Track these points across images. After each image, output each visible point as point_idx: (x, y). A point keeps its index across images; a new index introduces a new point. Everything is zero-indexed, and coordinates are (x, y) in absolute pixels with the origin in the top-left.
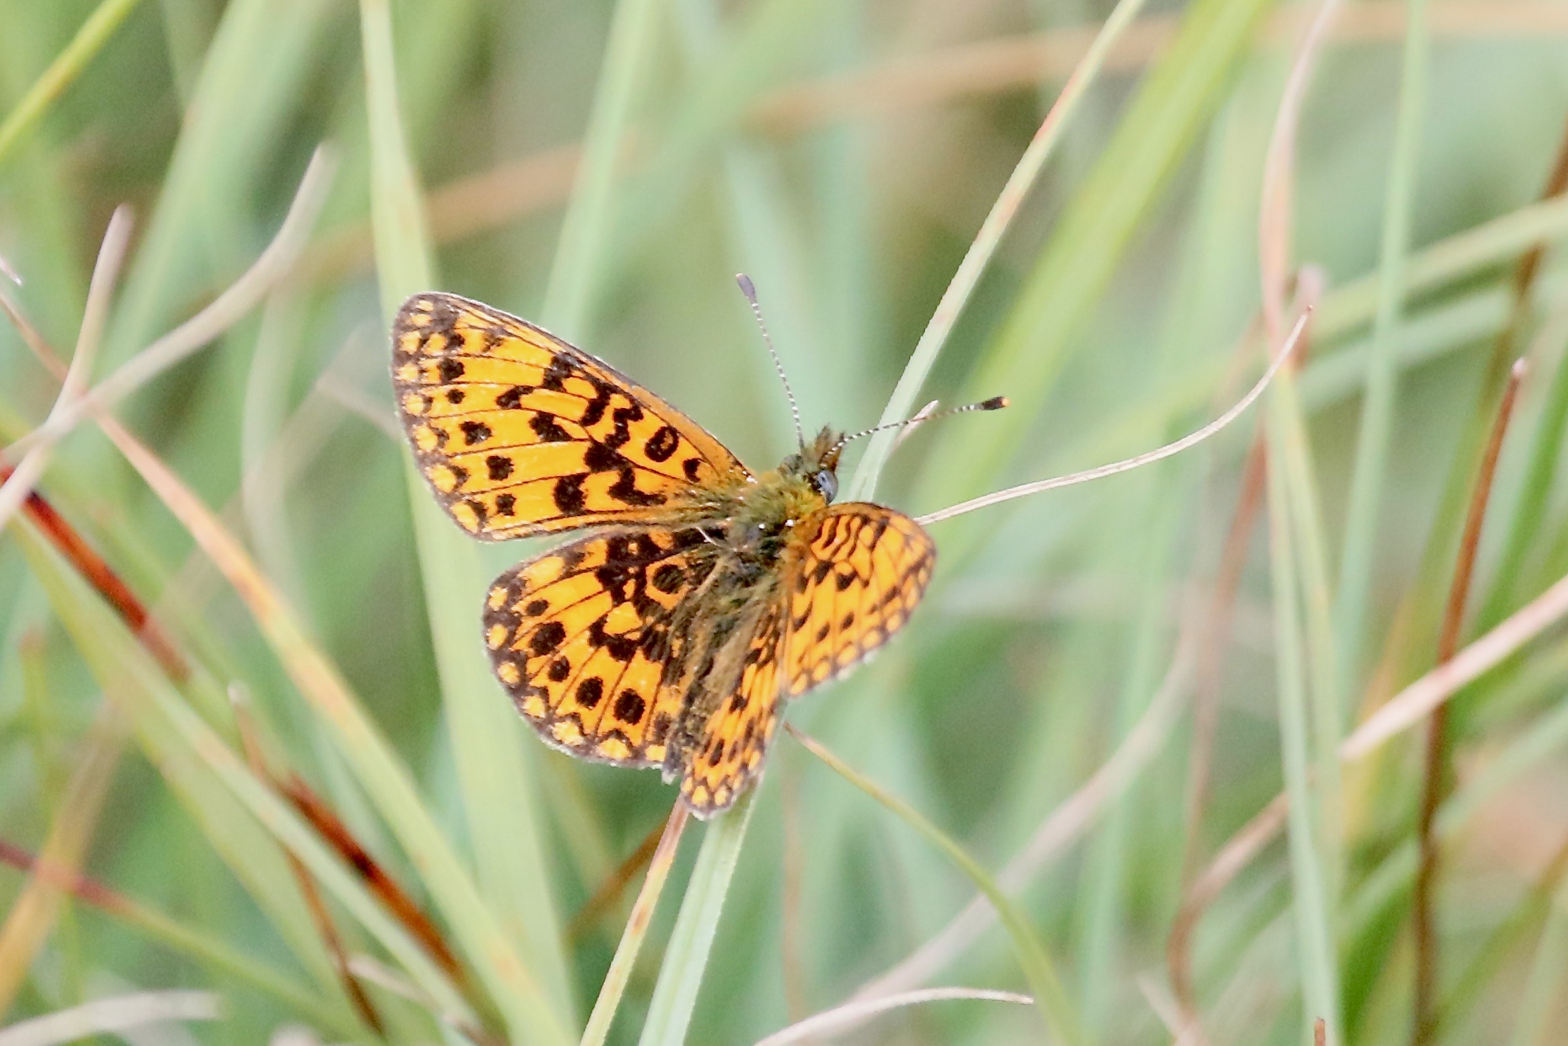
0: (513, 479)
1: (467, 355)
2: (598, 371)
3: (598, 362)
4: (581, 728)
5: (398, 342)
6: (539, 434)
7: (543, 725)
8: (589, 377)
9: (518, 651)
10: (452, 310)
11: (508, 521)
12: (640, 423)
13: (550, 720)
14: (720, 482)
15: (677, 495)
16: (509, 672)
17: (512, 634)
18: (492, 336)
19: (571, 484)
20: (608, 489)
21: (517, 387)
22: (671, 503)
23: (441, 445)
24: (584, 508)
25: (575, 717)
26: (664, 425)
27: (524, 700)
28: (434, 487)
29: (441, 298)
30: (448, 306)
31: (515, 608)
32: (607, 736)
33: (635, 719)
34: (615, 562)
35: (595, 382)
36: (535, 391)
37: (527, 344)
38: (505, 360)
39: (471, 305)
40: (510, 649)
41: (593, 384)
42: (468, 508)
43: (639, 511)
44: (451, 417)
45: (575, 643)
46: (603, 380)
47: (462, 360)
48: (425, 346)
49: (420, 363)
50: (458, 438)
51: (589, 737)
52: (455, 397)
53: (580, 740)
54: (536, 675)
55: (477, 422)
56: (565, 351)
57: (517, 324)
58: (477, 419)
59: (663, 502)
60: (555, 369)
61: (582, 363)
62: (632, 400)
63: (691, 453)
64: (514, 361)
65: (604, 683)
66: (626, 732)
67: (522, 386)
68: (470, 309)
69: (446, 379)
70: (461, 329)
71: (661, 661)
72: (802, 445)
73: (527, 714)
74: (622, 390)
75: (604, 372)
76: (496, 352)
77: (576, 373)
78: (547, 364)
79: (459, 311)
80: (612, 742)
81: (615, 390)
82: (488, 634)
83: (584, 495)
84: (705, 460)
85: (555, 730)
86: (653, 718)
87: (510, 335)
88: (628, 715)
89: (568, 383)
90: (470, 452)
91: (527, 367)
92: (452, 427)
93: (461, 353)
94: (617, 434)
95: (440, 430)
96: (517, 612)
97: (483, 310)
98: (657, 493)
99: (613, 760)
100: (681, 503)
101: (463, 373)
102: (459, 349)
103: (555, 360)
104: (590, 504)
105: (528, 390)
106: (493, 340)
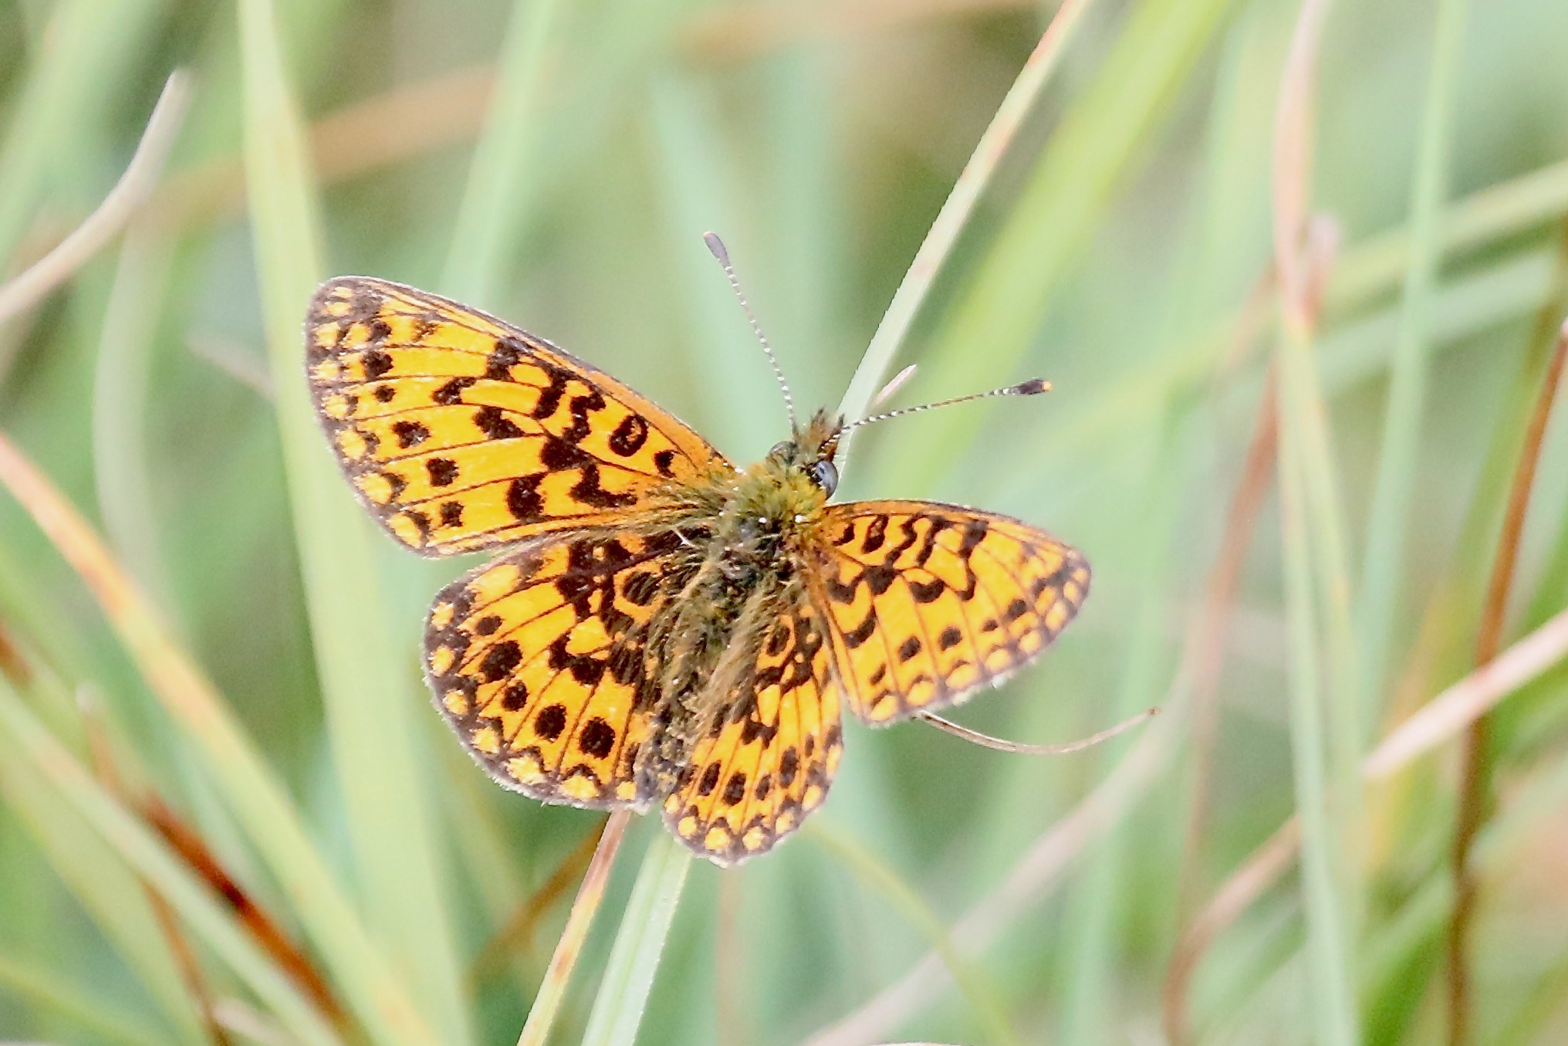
0: (458, 484)
1: (395, 346)
2: (551, 357)
3: (549, 347)
4: (542, 763)
5: (312, 336)
6: (485, 431)
7: (497, 762)
8: (539, 363)
9: (466, 677)
10: (374, 295)
11: (454, 533)
12: (602, 412)
13: (505, 757)
14: (699, 475)
15: (650, 494)
16: (456, 701)
17: (460, 657)
18: (423, 323)
19: (525, 487)
20: (569, 491)
21: (457, 379)
22: (642, 503)
23: (371, 450)
24: (542, 514)
25: (535, 751)
26: (631, 413)
27: (474, 734)
28: (366, 498)
29: (361, 282)
30: (369, 291)
31: (461, 627)
32: (571, 774)
33: (603, 752)
34: (580, 571)
35: (548, 368)
36: (478, 381)
37: (466, 330)
38: (440, 348)
39: (398, 289)
40: (456, 675)
41: (545, 371)
42: (408, 520)
43: (607, 514)
44: (381, 418)
45: (534, 665)
46: (556, 365)
47: (388, 351)
48: (345, 339)
49: (340, 358)
50: (390, 443)
51: (550, 775)
52: (385, 394)
53: (540, 778)
54: (487, 704)
55: (411, 422)
56: (509, 335)
57: (452, 308)
58: (411, 418)
59: (634, 502)
60: (499, 355)
61: (529, 347)
62: (591, 388)
63: (663, 445)
64: (452, 349)
65: (567, 711)
66: (593, 768)
67: (462, 378)
68: (395, 293)
69: (372, 375)
70: (387, 317)
71: (633, 684)
72: (795, 430)
73: (476, 749)
74: (579, 376)
75: (557, 357)
76: (429, 340)
77: (523, 359)
78: (489, 350)
79: (383, 297)
80: (577, 779)
81: (570, 376)
82: (430, 659)
83: (542, 498)
84: (680, 451)
85: (510, 767)
86: (624, 751)
87: (444, 319)
88: (595, 747)
89: (515, 371)
90: (406, 457)
91: (467, 355)
92: (382, 428)
93: (388, 345)
94: (576, 427)
95: (369, 433)
96: (465, 631)
97: (412, 294)
98: (625, 493)
99: (578, 800)
100: (656, 502)
101: (391, 367)
102: (385, 340)
103: (500, 346)
104: (549, 509)
105: (469, 381)
106: (425, 328)
